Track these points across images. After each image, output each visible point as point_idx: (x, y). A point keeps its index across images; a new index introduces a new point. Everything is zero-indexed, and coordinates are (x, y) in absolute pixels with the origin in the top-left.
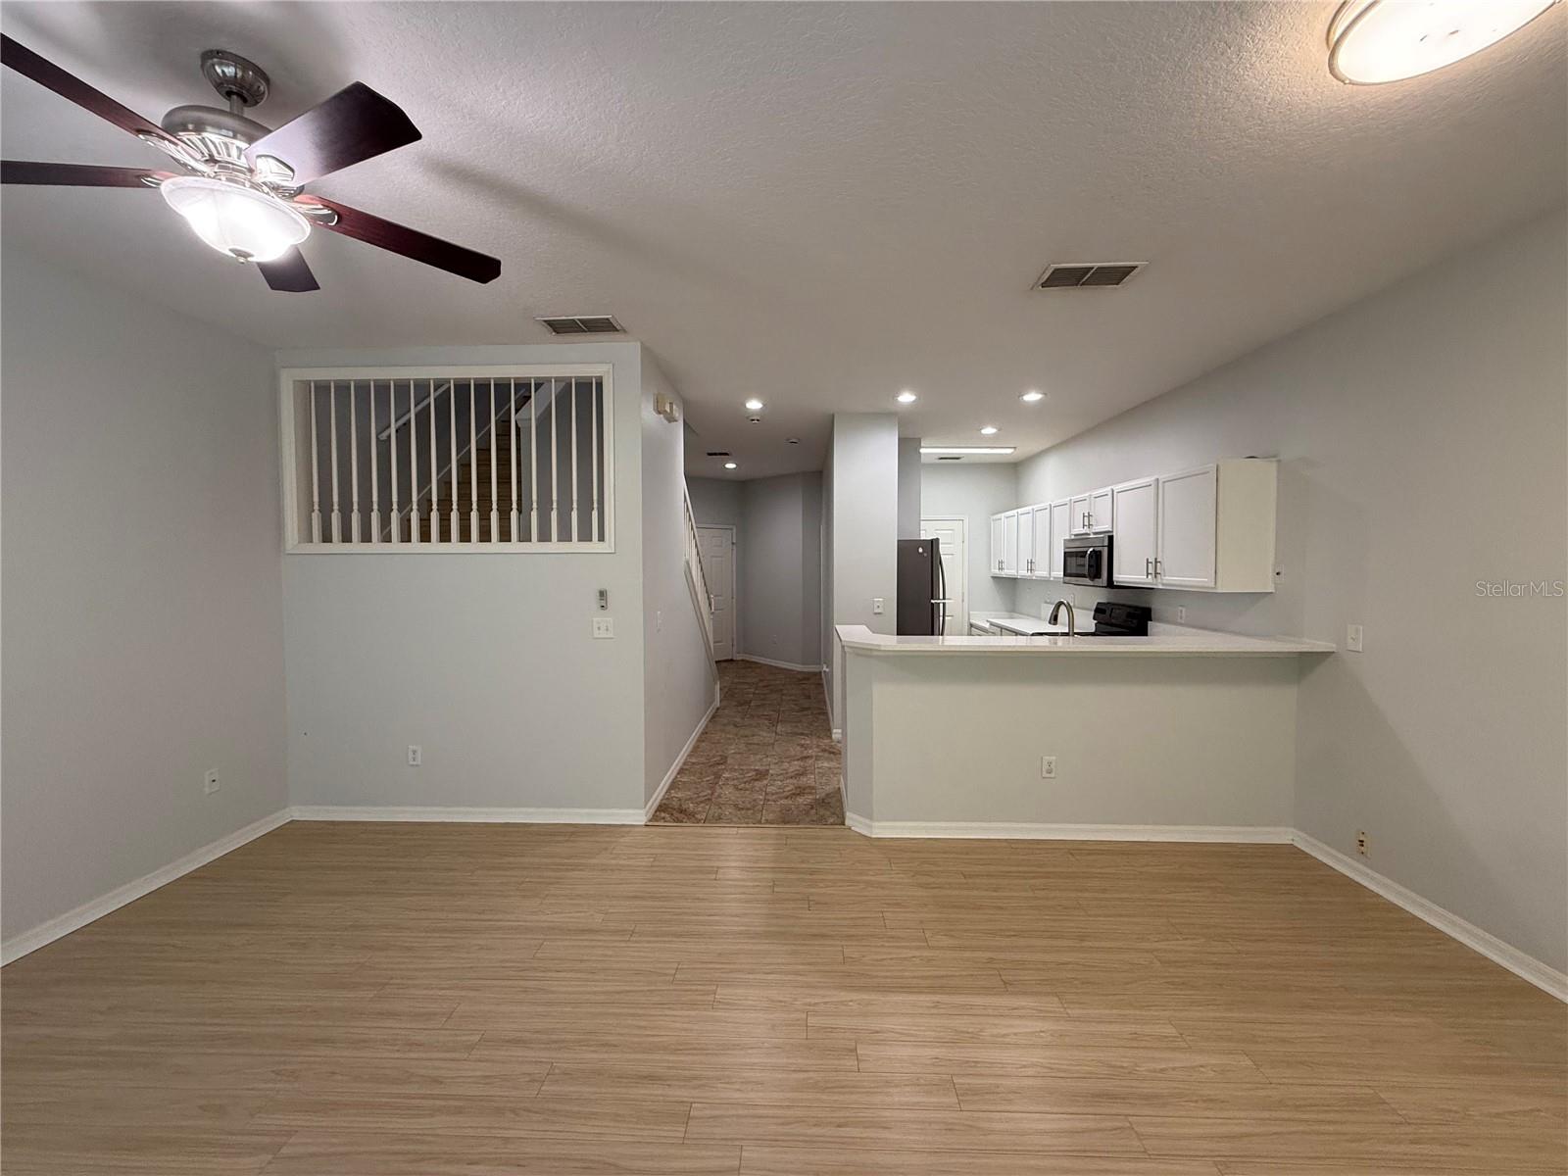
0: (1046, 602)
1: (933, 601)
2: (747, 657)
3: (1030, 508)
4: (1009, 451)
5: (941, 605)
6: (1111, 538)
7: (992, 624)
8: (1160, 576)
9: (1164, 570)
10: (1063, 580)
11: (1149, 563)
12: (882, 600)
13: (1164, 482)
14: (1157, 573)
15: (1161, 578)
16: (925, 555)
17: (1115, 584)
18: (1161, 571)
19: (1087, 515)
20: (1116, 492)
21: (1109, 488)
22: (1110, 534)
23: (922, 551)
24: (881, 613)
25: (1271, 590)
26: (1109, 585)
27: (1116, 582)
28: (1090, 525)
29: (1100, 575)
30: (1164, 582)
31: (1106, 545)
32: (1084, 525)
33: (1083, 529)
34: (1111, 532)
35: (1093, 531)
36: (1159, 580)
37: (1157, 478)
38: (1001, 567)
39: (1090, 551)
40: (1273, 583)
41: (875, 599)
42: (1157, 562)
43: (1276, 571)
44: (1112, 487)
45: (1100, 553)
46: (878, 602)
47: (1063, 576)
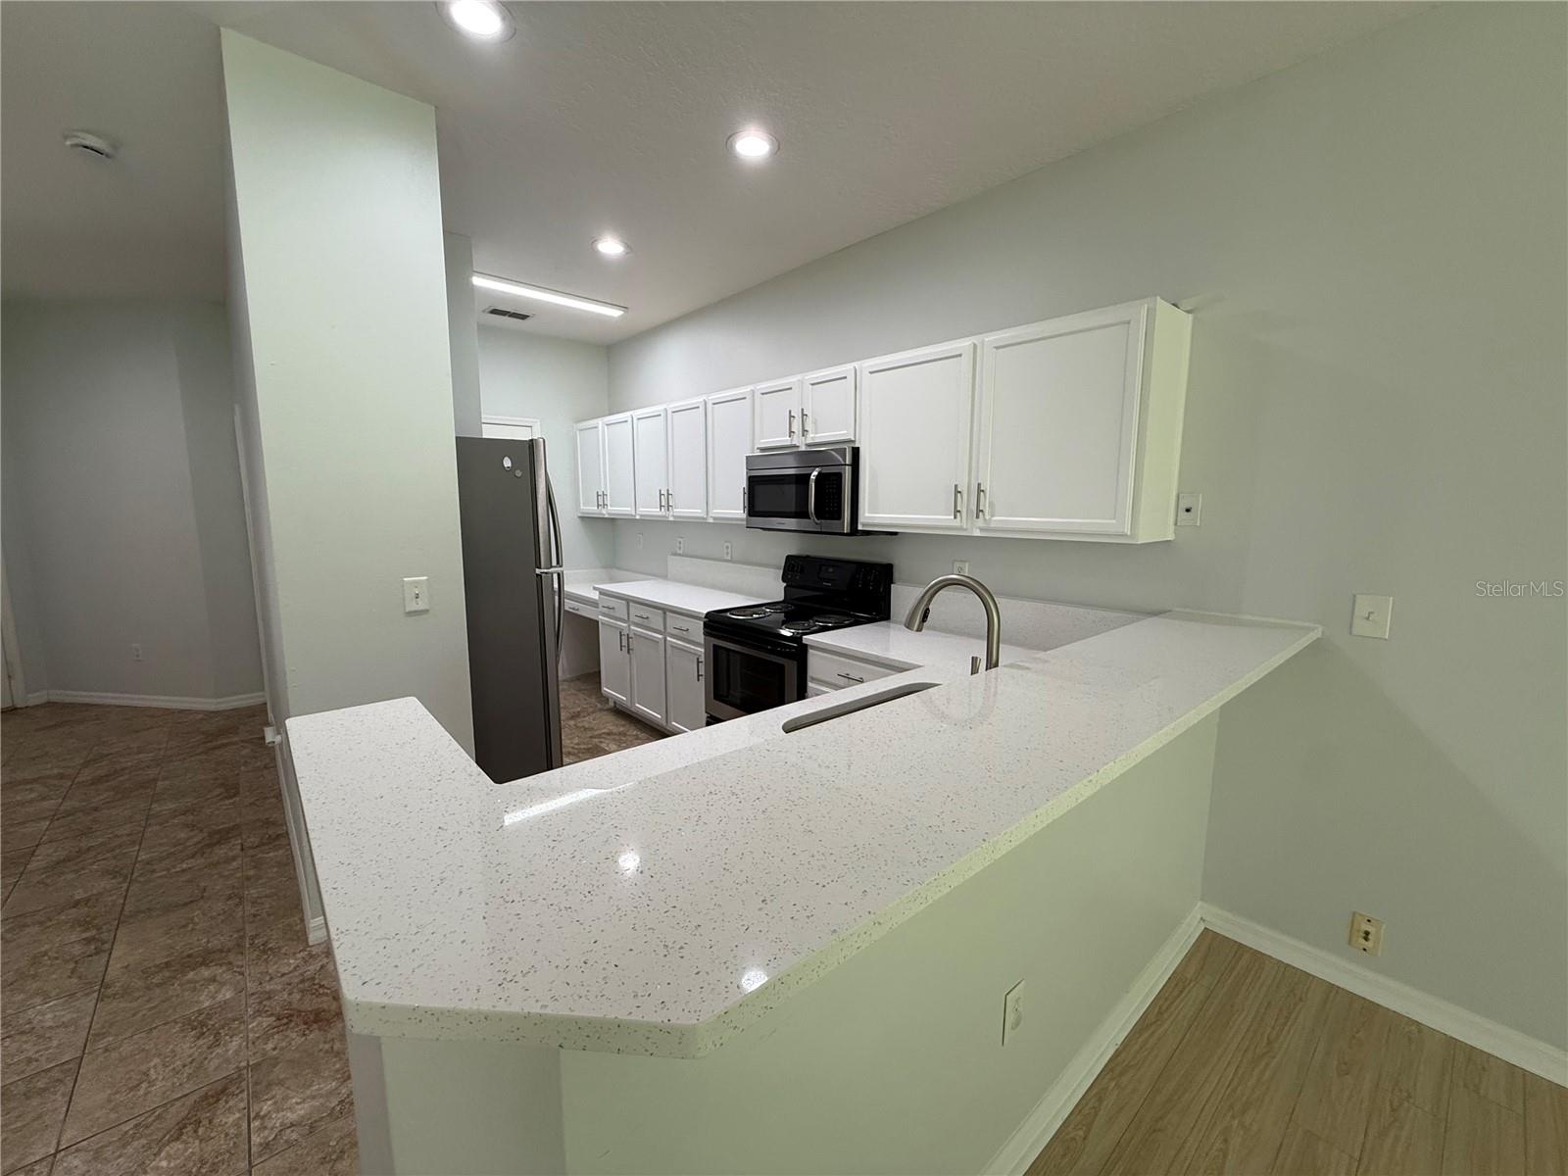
0: (675, 554)
1: (538, 571)
2: (58, 695)
3: (628, 414)
4: (616, 313)
5: (555, 576)
6: (856, 452)
7: (602, 593)
8: (984, 515)
9: (991, 505)
10: (745, 523)
11: (957, 492)
12: (425, 578)
13: (997, 348)
14: (979, 511)
15: (985, 519)
16: (519, 473)
17: (860, 528)
18: (985, 506)
19: (797, 413)
20: (866, 373)
21: (850, 366)
22: (852, 445)
23: (510, 465)
24: (426, 611)
25: (1171, 537)
26: (854, 531)
27: (863, 525)
28: (804, 432)
29: (837, 515)
30: (993, 525)
31: (847, 463)
32: (791, 432)
33: (788, 438)
34: (854, 442)
35: (809, 441)
36: (980, 522)
37: (976, 342)
38: (601, 503)
39: (815, 473)
40: (1176, 524)
41: (405, 579)
42: (980, 491)
43: (1184, 505)
44: (855, 364)
45: (839, 476)
46: (416, 584)
47: (744, 516)
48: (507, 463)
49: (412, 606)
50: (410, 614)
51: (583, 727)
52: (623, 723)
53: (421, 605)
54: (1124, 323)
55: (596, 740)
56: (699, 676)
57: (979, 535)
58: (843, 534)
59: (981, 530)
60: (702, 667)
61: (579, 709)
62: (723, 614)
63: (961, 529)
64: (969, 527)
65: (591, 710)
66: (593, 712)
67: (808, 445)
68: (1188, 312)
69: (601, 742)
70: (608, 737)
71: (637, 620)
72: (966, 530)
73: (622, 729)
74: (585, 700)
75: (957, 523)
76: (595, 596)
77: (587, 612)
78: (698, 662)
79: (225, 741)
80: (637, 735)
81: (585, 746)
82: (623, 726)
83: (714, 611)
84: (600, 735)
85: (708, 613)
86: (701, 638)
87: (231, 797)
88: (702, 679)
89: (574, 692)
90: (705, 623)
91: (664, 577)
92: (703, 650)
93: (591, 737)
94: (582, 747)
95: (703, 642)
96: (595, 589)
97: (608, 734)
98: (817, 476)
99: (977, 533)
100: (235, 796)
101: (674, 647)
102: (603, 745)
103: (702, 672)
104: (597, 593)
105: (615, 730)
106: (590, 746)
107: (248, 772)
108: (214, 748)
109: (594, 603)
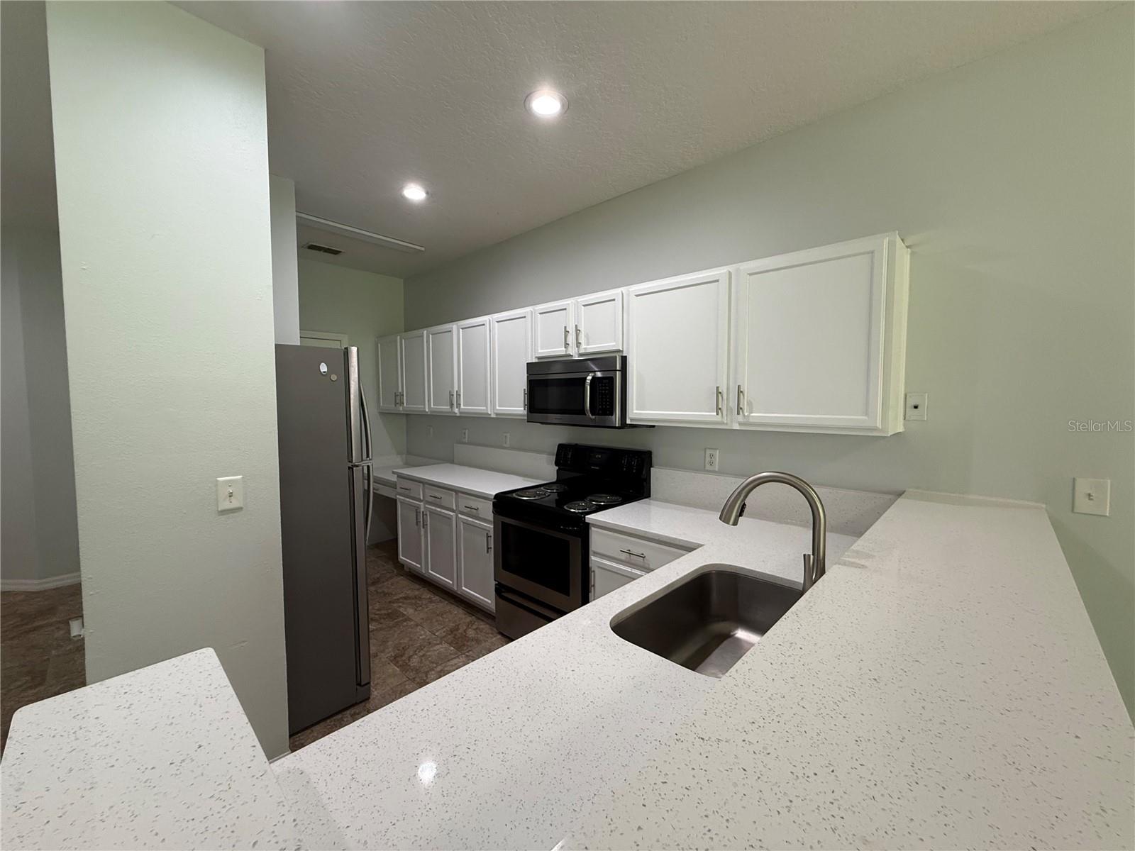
0: (461, 443)
1: (350, 465)
5: (365, 467)
6: (624, 359)
7: (400, 476)
8: (743, 412)
9: (750, 404)
10: (526, 418)
11: (718, 393)
12: (241, 477)
13: (750, 274)
14: (739, 409)
15: (744, 415)
16: (334, 377)
17: (628, 422)
18: (743, 405)
19: (572, 330)
20: (633, 295)
21: (618, 291)
22: (621, 354)
23: (326, 370)
24: (240, 509)
25: (901, 429)
26: (624, 425)
27: (631, 420)
28: (578, 344)
29: (611, 412)
30: (751, 420)
31: (618, 369)
32: (566, 345)
33: (564, 349)
34: (622, 351)
35: (582, 351)
36: (740, 418)
37: (730, 270)
38: (398, 401)
39: (589, 378)
40: (905, 419)
41: (218, 479)
42: (740, 392)
43: (911, 402)
44: (622, 289)
45: (611, 380)
46: (230, 483)
47: (526, 412)
48: (323, 368)
49: (226, 505)
50: (224, 512)
51: (383, 592)
52: (418, 587)
53: (235, 503)
54: (868, 253)
55: (395, 605)
56: (488, 548)
57: (738, 428)
58: (615, 428)
59: (740, 424)
60: (492, 540)
61: (378, 576)
62: (509, 495)
63: (723, 423)
64: (729, 422)
65: (388, 575)
66: (391, 578)
67: (581, 355)
68: (907, 247)
69: (400, 607)
70: (405, 601)
71: (431, 499)
72: (727, 424)
73: (417, 593)
74: (384, 566)
75: (719, 418)
76: (394, 478)
77: (385, 492)
78: (488, 537)
79: (41, 623)
80: (430, 598)
81: (386, 612)
82: (418, 590)
83: (502, 493)
84: (398, 599)
85: (497, 495)
86: (490, 516)
87: (36, 687)
88: (492, 551)
89: (373, 559)
90: (494, 503)
91: (451, 461)
92: (492, 527)
93: (390, 602)
94: (383, 612)
95: (492, 519)
96: (394, 473)
97: (405, 598)
98: (592, 380)
99: (736, 427)
100: (40, 684)
101: (465, 523)
102: (401, 610)
103: (492, 545)
104: (396, 476)
105: (410, 593)
106: (390, 611)
107: (59, 656)
108: (28, 632)
109: (393, 485)
